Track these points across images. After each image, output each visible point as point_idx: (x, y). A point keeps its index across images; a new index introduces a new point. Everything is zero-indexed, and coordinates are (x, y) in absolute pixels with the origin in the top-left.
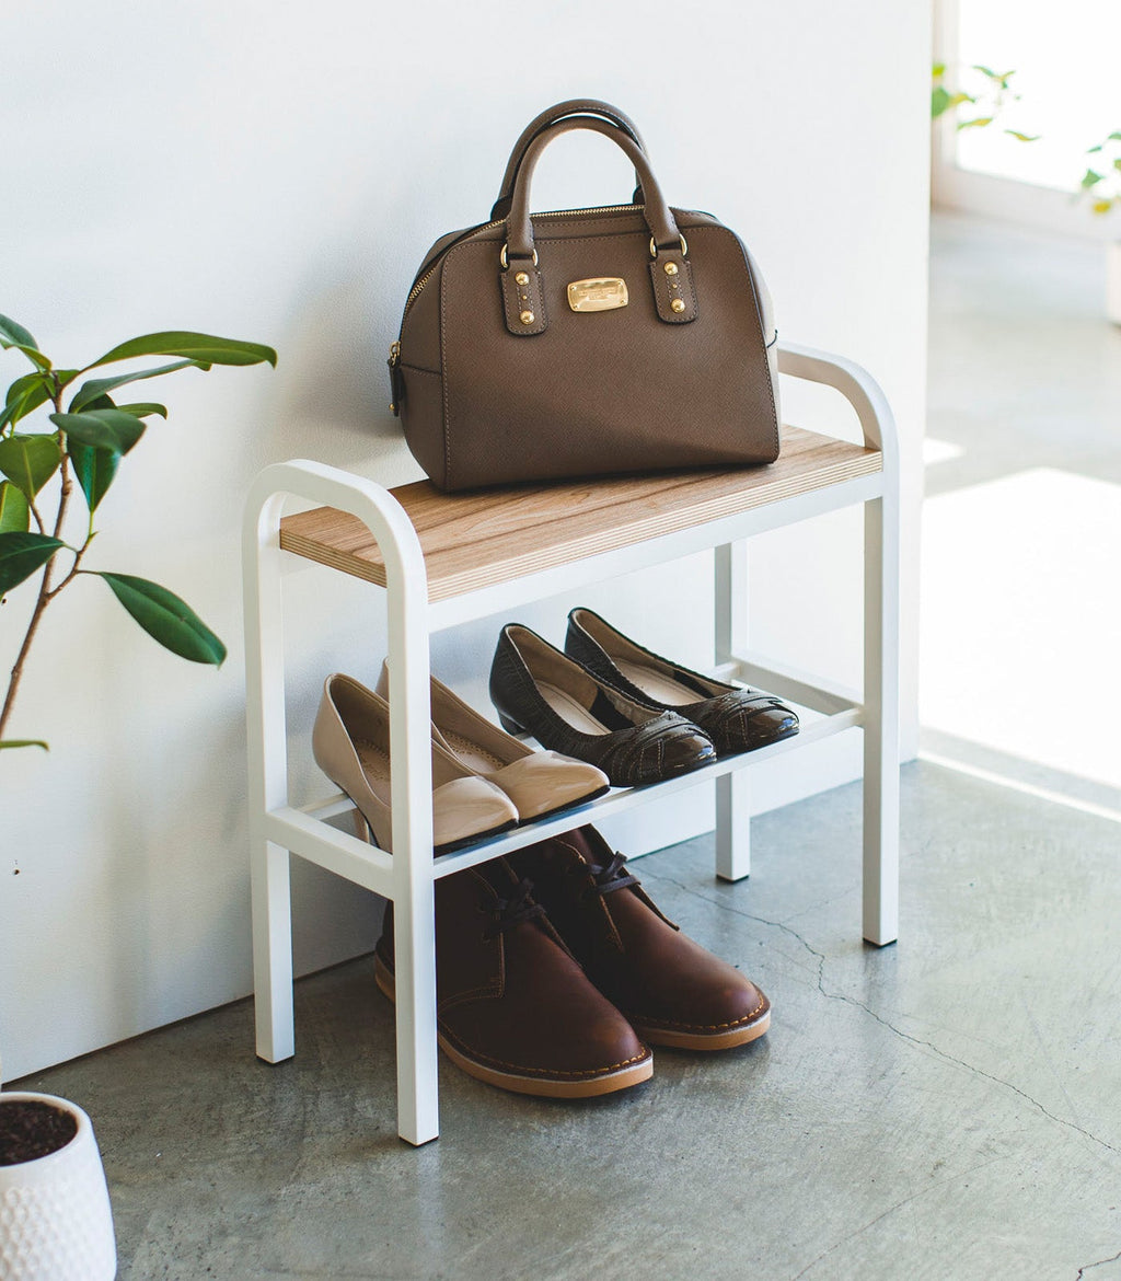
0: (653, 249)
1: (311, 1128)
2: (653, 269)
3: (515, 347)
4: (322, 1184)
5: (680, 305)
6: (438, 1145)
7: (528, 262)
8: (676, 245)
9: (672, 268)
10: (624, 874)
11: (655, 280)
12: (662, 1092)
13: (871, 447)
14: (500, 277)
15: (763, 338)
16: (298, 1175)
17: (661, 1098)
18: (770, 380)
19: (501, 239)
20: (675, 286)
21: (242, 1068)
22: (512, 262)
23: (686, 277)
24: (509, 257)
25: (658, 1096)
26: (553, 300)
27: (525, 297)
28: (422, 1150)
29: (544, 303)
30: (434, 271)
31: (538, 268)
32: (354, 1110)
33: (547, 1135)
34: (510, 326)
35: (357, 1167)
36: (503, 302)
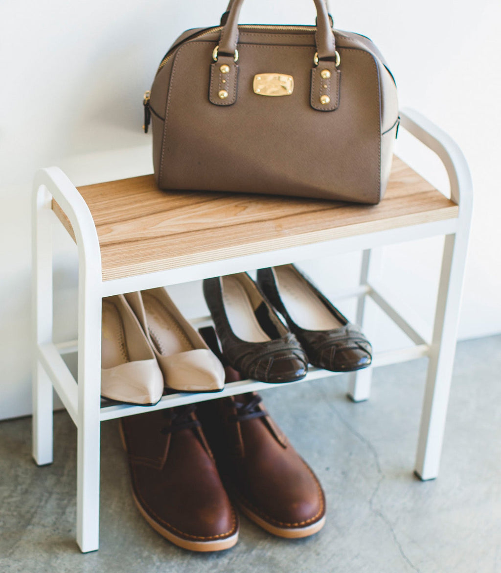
0: (316, 60)
1: (35, 520)
2: (313, 73)
3: (213, 112)
4: (21, 564)
5: (326, 99)
6: (96, 554)
7: (229, 59)
8: (333, 59)
9: (326, 74)
10: (258, 410)
11: (313, 80)
12: (237, 556)
13: (453, 203)
14: (210, 66)
15: (380, 128)
16: (12, 553)
17: (236, 560)
18: (380, 156)
19: (216, 42)
20: (326, 86)
21: (22, 463)
22: (220, 58)
23: (335, 81)
24: (219, 54)
25: (234, 559)
26: (243, 84)
27: (224, 81)
28: (84, 555)
29: (237, 86)
30: (172, 56)
31: (236, 63)
32: (64, 513)
33: (158, 568)
34: (211, 98)
35: (45, 555)
36: (210, 82)
